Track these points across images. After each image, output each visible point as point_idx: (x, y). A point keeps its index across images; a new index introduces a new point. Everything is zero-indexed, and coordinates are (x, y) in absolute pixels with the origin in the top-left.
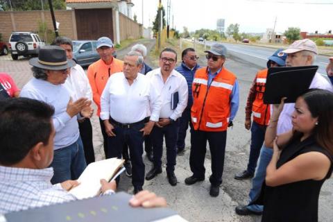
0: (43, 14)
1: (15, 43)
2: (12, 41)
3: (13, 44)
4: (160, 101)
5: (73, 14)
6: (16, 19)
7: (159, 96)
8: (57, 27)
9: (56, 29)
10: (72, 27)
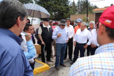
0: (85, 15)
1: (76, 23)
2: (75, 22)
3: (75, 23)
4: (91, 39)
5: (95, 15)
6: (78, 17)
7: (91, 37)
8: (88, 19)
9: (87, 19)
10: (94, 19)
